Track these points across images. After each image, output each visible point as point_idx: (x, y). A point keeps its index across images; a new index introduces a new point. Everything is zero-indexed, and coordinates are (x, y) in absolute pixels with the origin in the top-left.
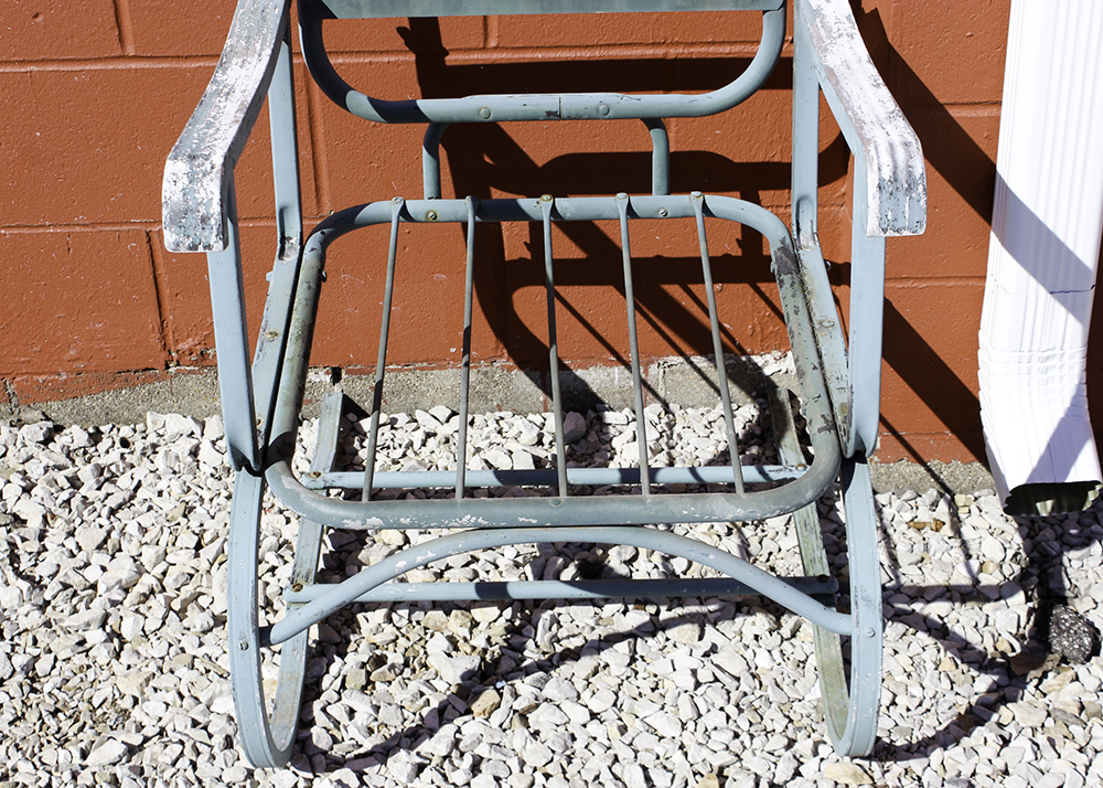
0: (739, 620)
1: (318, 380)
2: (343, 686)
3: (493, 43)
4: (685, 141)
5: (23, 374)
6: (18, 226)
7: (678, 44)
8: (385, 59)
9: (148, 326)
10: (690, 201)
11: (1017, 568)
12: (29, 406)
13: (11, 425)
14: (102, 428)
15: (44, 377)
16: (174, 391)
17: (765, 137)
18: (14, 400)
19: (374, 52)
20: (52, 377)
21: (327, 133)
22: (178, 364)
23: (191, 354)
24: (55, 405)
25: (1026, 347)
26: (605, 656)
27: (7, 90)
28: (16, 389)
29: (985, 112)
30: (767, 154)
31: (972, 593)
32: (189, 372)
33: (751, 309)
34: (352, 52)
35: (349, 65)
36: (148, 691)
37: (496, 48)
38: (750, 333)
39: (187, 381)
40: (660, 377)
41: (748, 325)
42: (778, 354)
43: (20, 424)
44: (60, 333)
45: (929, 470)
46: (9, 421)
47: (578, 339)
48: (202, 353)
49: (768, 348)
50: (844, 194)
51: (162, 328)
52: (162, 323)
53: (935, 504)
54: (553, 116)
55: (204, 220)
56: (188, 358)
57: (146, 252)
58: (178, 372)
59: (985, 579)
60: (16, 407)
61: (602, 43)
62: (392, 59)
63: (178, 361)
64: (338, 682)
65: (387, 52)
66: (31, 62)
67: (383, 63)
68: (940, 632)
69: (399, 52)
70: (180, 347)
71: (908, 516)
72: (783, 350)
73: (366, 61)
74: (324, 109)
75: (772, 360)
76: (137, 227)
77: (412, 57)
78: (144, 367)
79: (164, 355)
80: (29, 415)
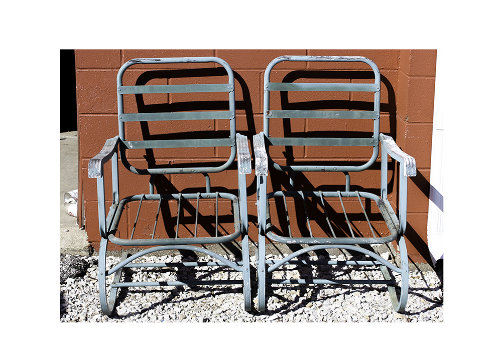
0: (370, 292)
2: (273, 302)
3: (306, 157)
7: (351, 158)
8: (279, 160)
10: (356, 193)
11: (439, 285)
19: (277, 158)
25: (439, 228)
26: (337, 298)
29: (427, 170)
31: (428, 289)
33: (368, 228)
36: (224, 302)
38: (367, 235)
45: (415, 265)
50: (392, 198)
53: (417, 273)
54: (323, 170)
55: (264, 169)
57: (214, 209)
59: (430, 287)
64: (272, 301)
65: (280, 158)
66: (192, 158)
68: (421, 296)
69: (283, 158)
71: (410, 276)
77: (286, 159)
80: (177, 253)
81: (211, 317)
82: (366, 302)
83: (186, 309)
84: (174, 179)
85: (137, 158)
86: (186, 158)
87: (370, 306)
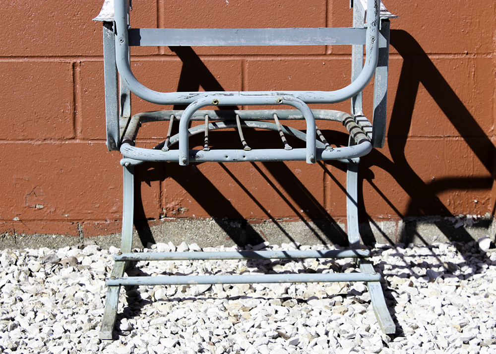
1: (234, 226)
3: (329, 52)
5: (88, 220)
6: (97, 140)
8: (279, 58)
9: (154, 194)
12: (89, 238)
13: (78, 248)
15: (98, 222)
16: (162, 231)
18: (81, 235)
19: (274, 55)
20: (102, 222)
22: (166, 217)
23: (173, 210)
24: (101, 238)
28: (84, 228)
32: (171, 221)
34: (264, 55)
35: (262, 61)
37: (331, 54)
38: (448, 203)
39: (169, 226)
41: (447, 200)
43: (83, 247)
44: (110, 197)
46: (77, 246)
48: (178, 210)
49: (457, 213)
50: (493, 130)
51: (160, 196)
52: (161, 193)
56: (171, 212)
58: (165, 221)
60: (82, 239)
62: (283, 58)
63: (166, 215)
65: (280, 55)
67: (278, 61)
70: (168, 206)
72: (464, 214)
73: (271, 59)
74: (249, 83)
75: (459, 220)
76: (155, 141)
79: (159, 210)
82: (451, 304)
84: (82, 97)
85: (11, 57)
87: (461, 311)
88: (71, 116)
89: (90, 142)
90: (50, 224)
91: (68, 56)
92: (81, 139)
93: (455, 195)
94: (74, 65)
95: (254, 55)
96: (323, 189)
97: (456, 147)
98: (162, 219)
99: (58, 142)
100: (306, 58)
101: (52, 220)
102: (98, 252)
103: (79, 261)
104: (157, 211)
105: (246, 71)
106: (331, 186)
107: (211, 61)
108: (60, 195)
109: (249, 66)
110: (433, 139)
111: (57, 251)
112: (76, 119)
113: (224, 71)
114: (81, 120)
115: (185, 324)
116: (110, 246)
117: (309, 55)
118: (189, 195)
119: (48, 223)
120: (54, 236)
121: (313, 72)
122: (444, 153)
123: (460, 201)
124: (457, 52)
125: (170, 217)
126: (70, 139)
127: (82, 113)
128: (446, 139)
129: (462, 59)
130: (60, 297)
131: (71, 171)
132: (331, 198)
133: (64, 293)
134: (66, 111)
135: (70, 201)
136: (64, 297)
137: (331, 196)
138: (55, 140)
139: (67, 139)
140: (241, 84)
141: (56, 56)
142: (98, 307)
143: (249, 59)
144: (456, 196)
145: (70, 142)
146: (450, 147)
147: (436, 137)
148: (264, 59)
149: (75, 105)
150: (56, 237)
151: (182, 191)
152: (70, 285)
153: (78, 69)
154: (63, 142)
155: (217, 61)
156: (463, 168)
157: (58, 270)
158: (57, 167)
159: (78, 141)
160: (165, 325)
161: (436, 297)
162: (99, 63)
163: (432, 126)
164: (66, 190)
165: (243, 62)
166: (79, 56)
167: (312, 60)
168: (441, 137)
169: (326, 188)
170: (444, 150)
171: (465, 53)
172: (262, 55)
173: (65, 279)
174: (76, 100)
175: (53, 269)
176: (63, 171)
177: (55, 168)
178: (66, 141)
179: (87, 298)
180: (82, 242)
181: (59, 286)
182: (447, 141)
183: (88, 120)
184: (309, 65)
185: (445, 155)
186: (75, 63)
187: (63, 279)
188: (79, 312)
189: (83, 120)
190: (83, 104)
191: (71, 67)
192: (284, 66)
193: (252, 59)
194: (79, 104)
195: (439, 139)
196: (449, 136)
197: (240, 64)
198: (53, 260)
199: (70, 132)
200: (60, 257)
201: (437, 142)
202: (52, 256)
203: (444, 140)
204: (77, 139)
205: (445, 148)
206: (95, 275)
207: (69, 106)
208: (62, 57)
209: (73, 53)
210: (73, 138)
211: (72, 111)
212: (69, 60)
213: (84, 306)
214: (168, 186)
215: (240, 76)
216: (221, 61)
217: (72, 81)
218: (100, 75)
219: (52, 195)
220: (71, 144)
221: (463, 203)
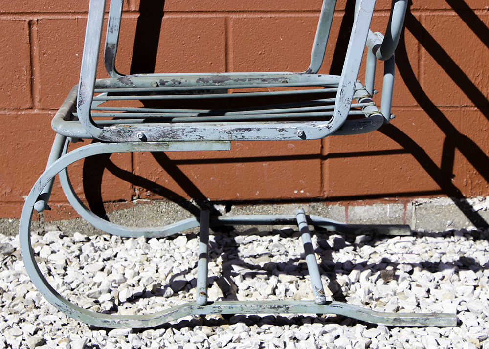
1: (218, 209)
4: (430, 66)
7: (427, 10)
8: (269, 15)
12: (50, 223)
13: (39, 234)
14: (90, 237)
15: (61, 204)
16: (135, 215)
17: (474, 65)
18: (42, 219)
19: (263, 12)
20: (66, 204)
21: (235, 57)
22: (139, 198)
23: (147, 191)
24: (65, 222)
27: (63, 29)
30: (475, 75)
32: (145, 203)
33: (465, 169)
34: (251, 11)
35: (249, 19)
38: (464, 183)
39: (143, 209)
40: (413, 211)
41: (463, 179)
42: (480, 198)
43: (43, 233)
44: (74, 176)
46: (37, 232)
47: (367, 186)
49: (475, 194)
56: (145, 193)
58: (138, 203)
60: (42, 223)
61: (386, 8)
62: (273, 15)
63: (139, 196)
65: (270, 12)
66: (78, 13)
67: (268, 18)
72: (484, 195)
73: (259, 16)
74: (234, 44)
75: (477, 202)
78: (119, 199)
79: (131, 191)
80: (50, 228)
81: (104, 342)
82: (468, 311)
83: (48, 328)
84: (40, 60)
86: (65, 13)
87: (480, 320)
88: (28, 83)
89: (50, 112)
90: (5, 206)
91: (23, 13)
92: (39, 109)
93: (473, 173)
94: (30, 23)
95: (240, 11)
96: (320, 166)
97: (474, 119)
98: (135, 202)
99: (13, 113)
100: (300, 15)
101: (8, 202)
102: (60, 240)
103: (36, 252)
104: (129, 192)
105: (231, 30)
106: (329, 163)
107: (189, 18)
108: (16, 174)
109: (234, 24)
110: (448, 109)
111: (12, 237)
112: (34, 86)
113: (205, 31)
114: (39, 87)
115: (150, 335)
116: (75, 232)
117: (304, 11)
118: (165, 173)
119: (4, 205)
120: (10, 221)
121: (308, 32)
122: (460, 125)
123: (479, 181)
124: (477, 8)
125: (144, 199)
126: (27, 109)
127: (41, 79)
128: (463, 109)
129: (483, 16)
130: (8, 298)
131: (28, 146)
132: (329, 177)
133: (13, 293)
134: (21, 76)
135: (28, 181)
136: (13, 298)
137: (329, 174)
138: (9, 110)
139: (23, 110)
140: (224, 45)
141: (9, 13)
142: (51, 312)
143: (233, 16)
144: (474, 175)
145: (27, 112)
146: (468, 118)
147: (451, 106)
148: (251, 16)
149: (32, 69)
150: (13, 222)
151: (157, 169)
152: (22, 282)
153: (35, 28)
154: (19, 113)
155: (197, 18)
156: (482, 142)
157: (10, 263)
158: (13, 141)
159: (36, 112)
160: (127, 336)
161: (450, 300)
162: (59, 21)
163: (447, 94)
164: (23, 167)
165: (226, 19)
166: (36, 13)
167: (307, 17)
168: (457, 107)
169: (323, 165)
170: (460, 121)
171: (486, 9)
172: (249, 11)
173: (17, 275)
174: (33, 64)
175: (5, 262)
176: (19, 146)
177: (10, 142)
178: (22, 111)
179: (40, 300)
180: (42, 227)
181: (8, 284)
182: (464, 111)
183: (47, 88)
184: (303, 23)
185: (462, 128)
186: (31, 20)
187: (14, 275)
188: (27, 319)
189: (42, 87)
190: (41, 68)
191: (26, 25)
192: (274, 24)
193: (237, 16)
194: (36, 69)
195: (454, 109)
196: (466, 106)
197: (223, 22)
198: (6, 251)
199: (27, 101)
200: (14, 247)
201: (452, 113)
202: (5, 246)
203: (460, 110)
204: (35, 109)
205: (462, 120)
206: (52, 270)
207: (25, 71)
208: (16, 13)
209: (29, 9)
210: (31, 108)
211: (29, 77)
212: (25, 17)
213: (34, 310)
214: (140, 163)
215: (223, 36)
216: (201, 18)
217: (28, 42)
218: (60, 35)
219: (7, 174)
220: (28, 115)
221: (482, 183)
